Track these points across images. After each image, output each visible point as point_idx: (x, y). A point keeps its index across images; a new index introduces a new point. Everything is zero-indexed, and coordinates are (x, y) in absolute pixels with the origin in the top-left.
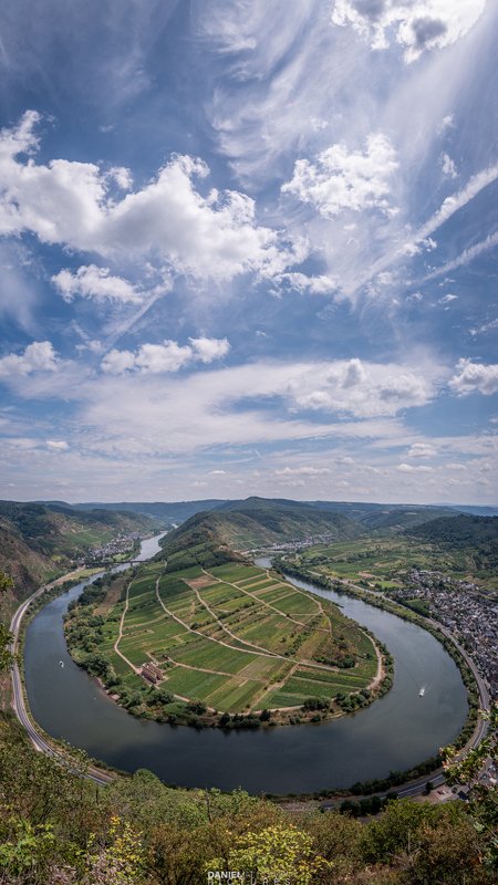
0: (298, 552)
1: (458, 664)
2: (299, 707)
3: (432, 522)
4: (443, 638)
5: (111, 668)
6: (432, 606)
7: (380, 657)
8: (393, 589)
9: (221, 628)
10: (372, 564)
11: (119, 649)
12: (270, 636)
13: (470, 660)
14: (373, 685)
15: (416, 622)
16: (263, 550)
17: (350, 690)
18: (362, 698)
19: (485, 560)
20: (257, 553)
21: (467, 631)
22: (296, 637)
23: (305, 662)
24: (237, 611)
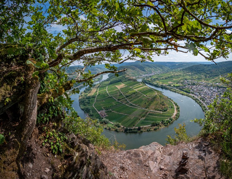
0: (150, 77)
1: (200, 106)
2: (150, 125)
3: (191, 67)
4: (195, 99)
5: (91, 111)
6: (191, 90)
7: (175, 107)
8: (179, 86)
9: (126, 100)
10: (172, 79)
11: (94, 106)
12: (141, 102)
13: (204, 104)
14: (173, 116)
15: (186, 95)
16: (140, 76)
17: (166, 119)
18: (170, 120)
19: (208, 75)
20: (138, 78)
21: (203, 96)
22: (149, 102)
23: (152, 110)
24: (131, 95)
